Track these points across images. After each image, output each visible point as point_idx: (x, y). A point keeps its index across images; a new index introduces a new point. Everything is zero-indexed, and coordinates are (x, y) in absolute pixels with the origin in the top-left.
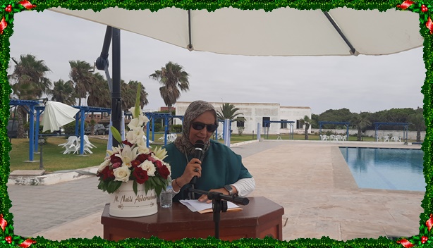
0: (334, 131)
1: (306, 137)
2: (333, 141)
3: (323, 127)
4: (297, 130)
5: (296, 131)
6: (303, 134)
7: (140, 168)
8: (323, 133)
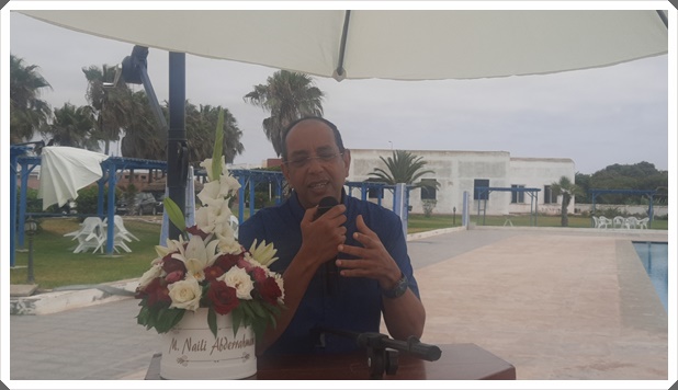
0: (622, 209)
1: (564, 220)
2: (621, 230)
3: (599, 201)
4: (545, 207)
5: (542, 208)
6: (557, 216)
7: (223, 283)
8: (599, 213)
